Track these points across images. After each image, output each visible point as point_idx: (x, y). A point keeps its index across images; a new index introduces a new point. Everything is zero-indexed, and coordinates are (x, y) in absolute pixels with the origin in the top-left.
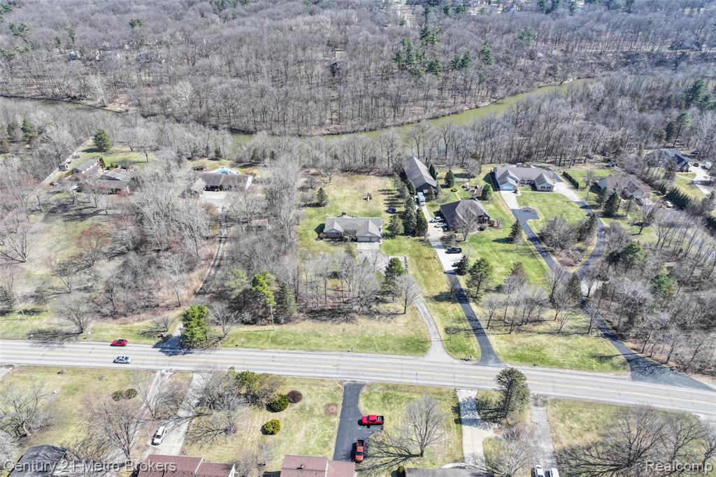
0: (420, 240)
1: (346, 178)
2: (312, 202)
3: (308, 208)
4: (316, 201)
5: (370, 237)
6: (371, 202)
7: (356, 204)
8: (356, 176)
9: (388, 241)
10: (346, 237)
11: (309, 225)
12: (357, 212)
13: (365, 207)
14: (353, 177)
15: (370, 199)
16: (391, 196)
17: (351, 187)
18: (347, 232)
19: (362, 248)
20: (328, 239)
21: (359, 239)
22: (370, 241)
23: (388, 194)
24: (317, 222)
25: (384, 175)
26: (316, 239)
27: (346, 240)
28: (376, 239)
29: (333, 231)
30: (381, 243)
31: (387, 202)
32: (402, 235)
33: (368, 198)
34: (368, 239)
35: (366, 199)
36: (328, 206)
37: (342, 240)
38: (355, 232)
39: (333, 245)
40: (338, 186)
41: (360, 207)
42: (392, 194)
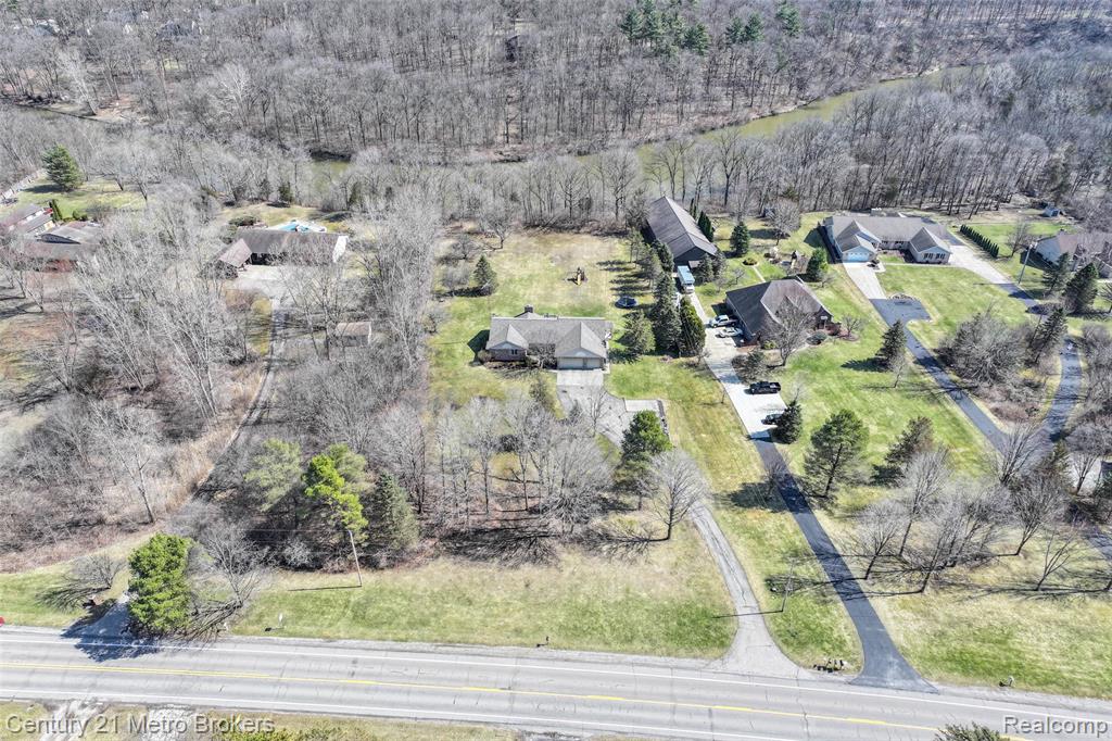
0: (690, 365)
1: (535, 239)
2: (465, 287)
3: (456, 298)
4: (472, 284)
5: (585, 359)
6: (583, 287)
7: (553, 289)
8: (553, 235)
9: (622, 368)
10: (534, 358)
11: (458, 333)
12: (556, 305)
13: (573, 296)
14: (547, 237)
15: (582, 279)
16: (623, 273)
17: (543, 258)
18: (534, 349)
19: (567, 383)
20: (495, 364)
21: (562, 363)
22: (584, 368)
23: (618, 269)
24: (473, 328)
25: (608, 234)
26: (471, 364)
27: (534, 365)
28: (597, 364)
29: (505, 347)
30: (608, 371)
31: (616, 286)
32: (651, 353)
33: (579, 277)
34: (580, 364)
35: (574, 280)
36: (497, 294)
37: (524, 366)
38: (553, 347)
39: (506, 375)
40: (518, 254)
41: (563, 295)
42: (625, 269)
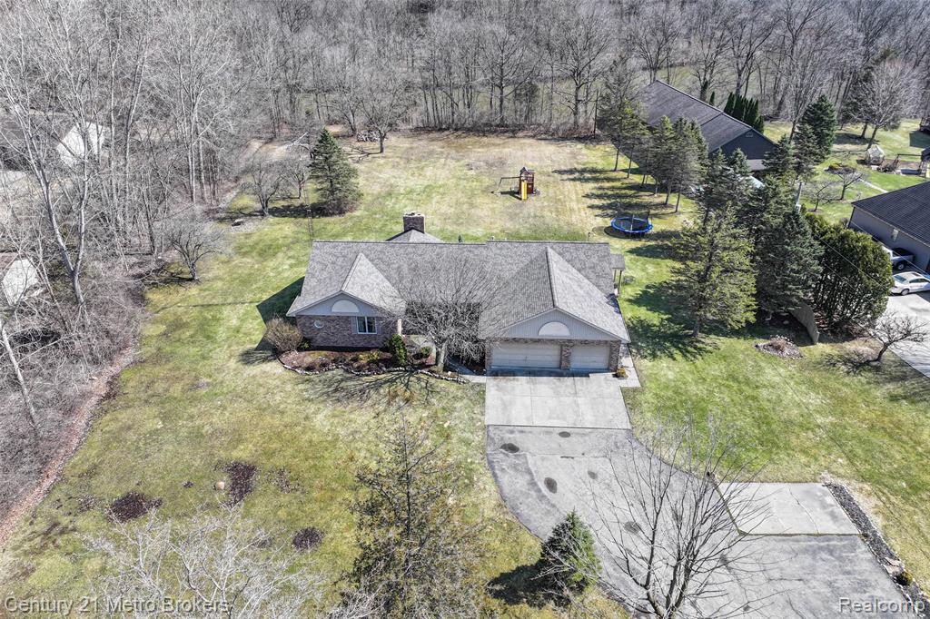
0: (859, 365)
1: (441, 144)
2: (297, 203)
3: (271, 219)
4: (310, 193)
5: (565, 345)
6: (532, 205)
7: (472, 205)
8: (473, 139)
9: (669, 369)
10: (421, 342)
11: (246, 281)
12: (478, 231)
13: (512, 217)
14: (461, 141)
15: (531, 191)
16: (607, 185)
17: (452, 164)
18: (419, 314)
19: (519, 417)
20: (310, 358)
21: (498, 356)
22: (562, 370)
23: (596, 180)
24: (280, 273)
25: (564, 138)
26: (247, 358)
27: (419, 362)
28: (599, 358)
29: (340, 308)
30: (632, 381)
31: (597, 202)
33: (527, 185)
34: (549, 356)
35: (515, 194)
36: (357, 213)
37: (392, 363)
38: (473, 312)
39: (336, 393)
40: (408, 161)
41: (491, 216)
42: (609, 180)
